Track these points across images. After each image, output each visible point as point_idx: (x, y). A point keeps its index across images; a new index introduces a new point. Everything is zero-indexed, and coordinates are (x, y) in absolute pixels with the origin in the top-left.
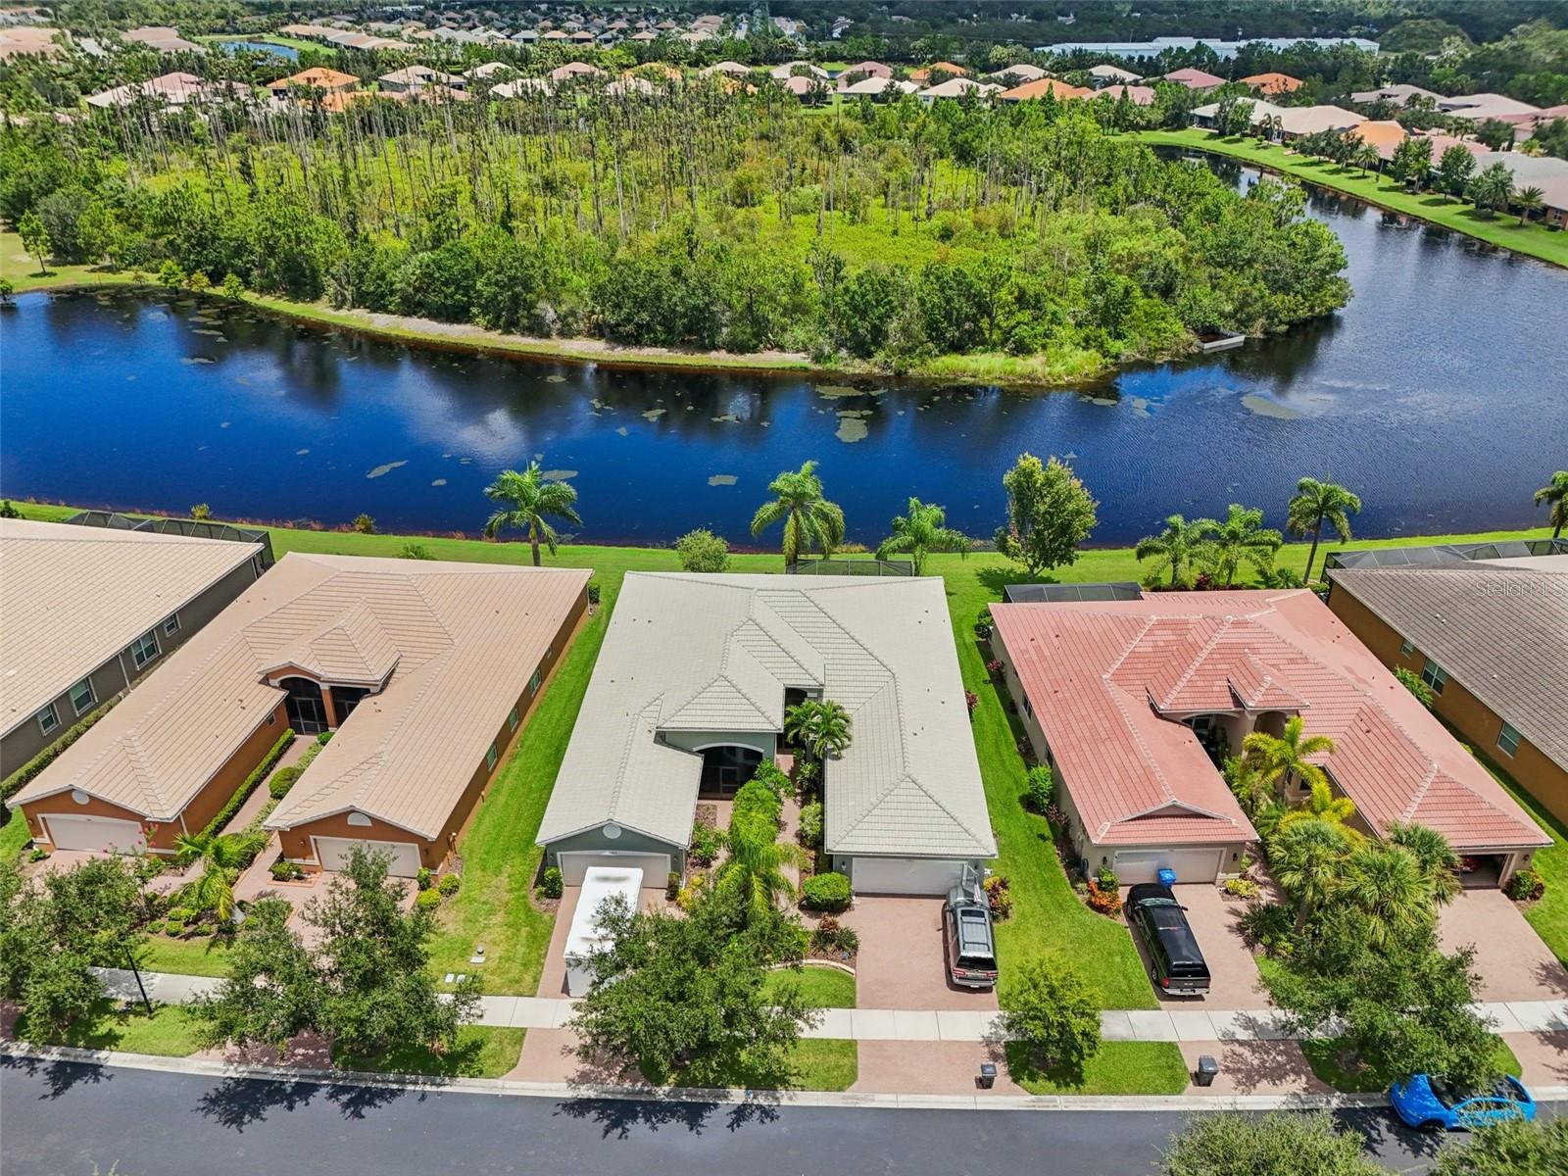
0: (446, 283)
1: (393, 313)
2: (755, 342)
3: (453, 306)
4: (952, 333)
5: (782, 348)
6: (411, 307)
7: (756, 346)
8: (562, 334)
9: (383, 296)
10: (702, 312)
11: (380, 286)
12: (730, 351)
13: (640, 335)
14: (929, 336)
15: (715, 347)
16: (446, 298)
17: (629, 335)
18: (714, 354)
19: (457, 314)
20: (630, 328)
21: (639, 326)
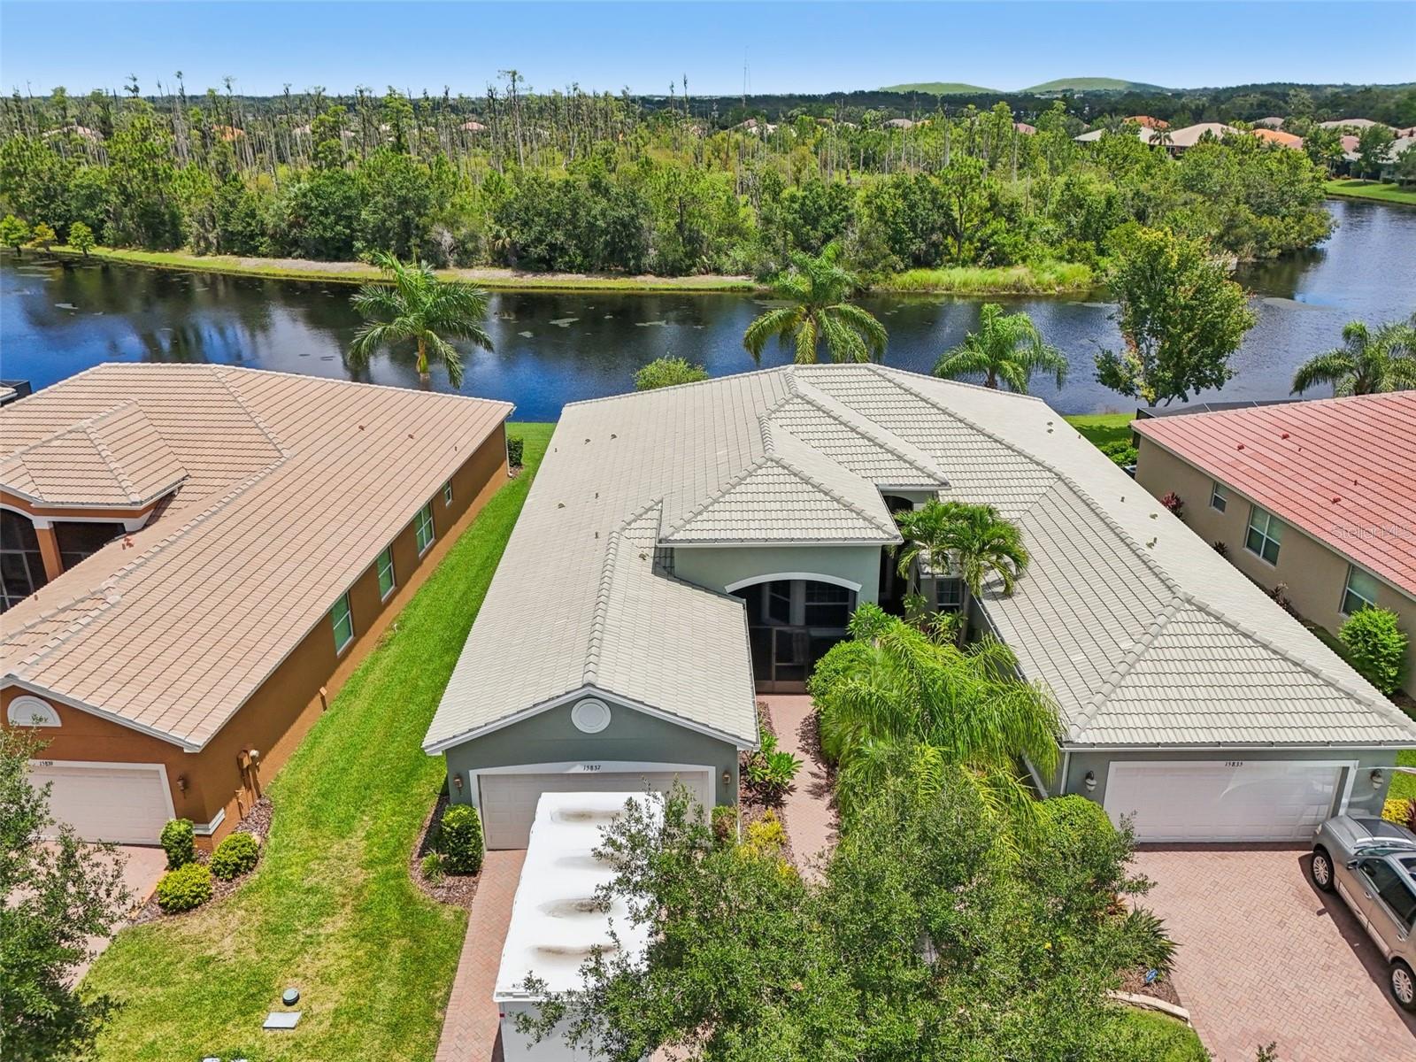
0: (325, 213)
1: (265, 256)
2: (688, 262)
3: (332, 239)
4: (918, 246)
5: (718, 271)
6: (285, 246)
7: (689, 267)
8: (461, 264)
9: (252, 237)
10: (625, 226)
11: (249, 225)
12: (660, 275)
13: (553, 259)
14: (892, 249)
15: (639, 271)
16: (325, 229)
17: (541, 260)
18: (640, 278)
19: (342, 251)
20: (541, 250)
21: (552, 247)
